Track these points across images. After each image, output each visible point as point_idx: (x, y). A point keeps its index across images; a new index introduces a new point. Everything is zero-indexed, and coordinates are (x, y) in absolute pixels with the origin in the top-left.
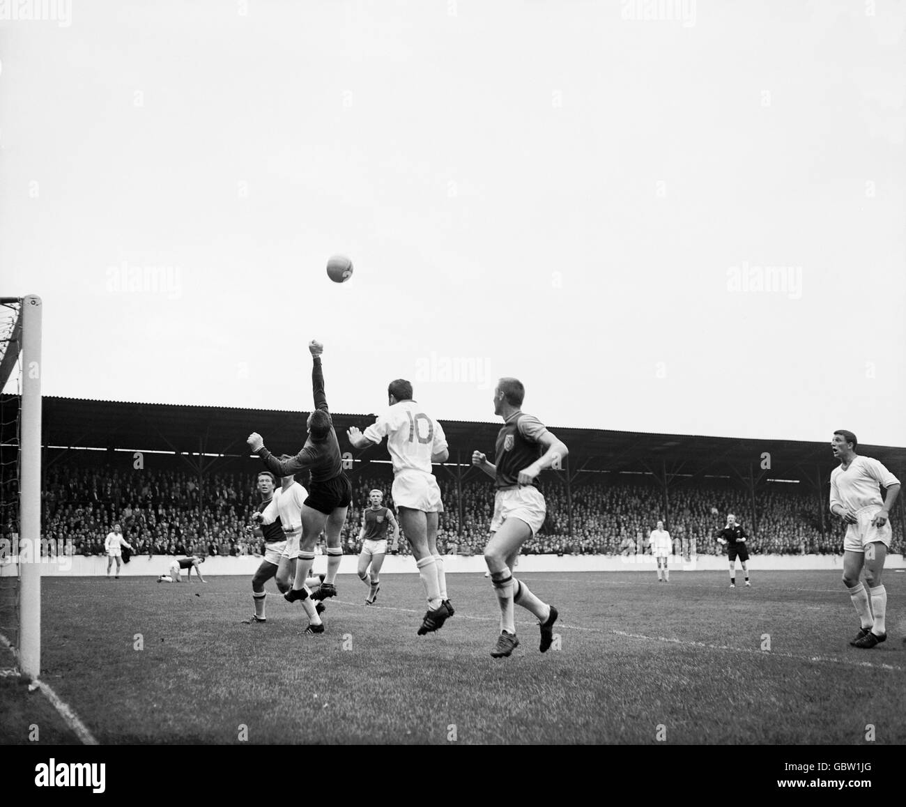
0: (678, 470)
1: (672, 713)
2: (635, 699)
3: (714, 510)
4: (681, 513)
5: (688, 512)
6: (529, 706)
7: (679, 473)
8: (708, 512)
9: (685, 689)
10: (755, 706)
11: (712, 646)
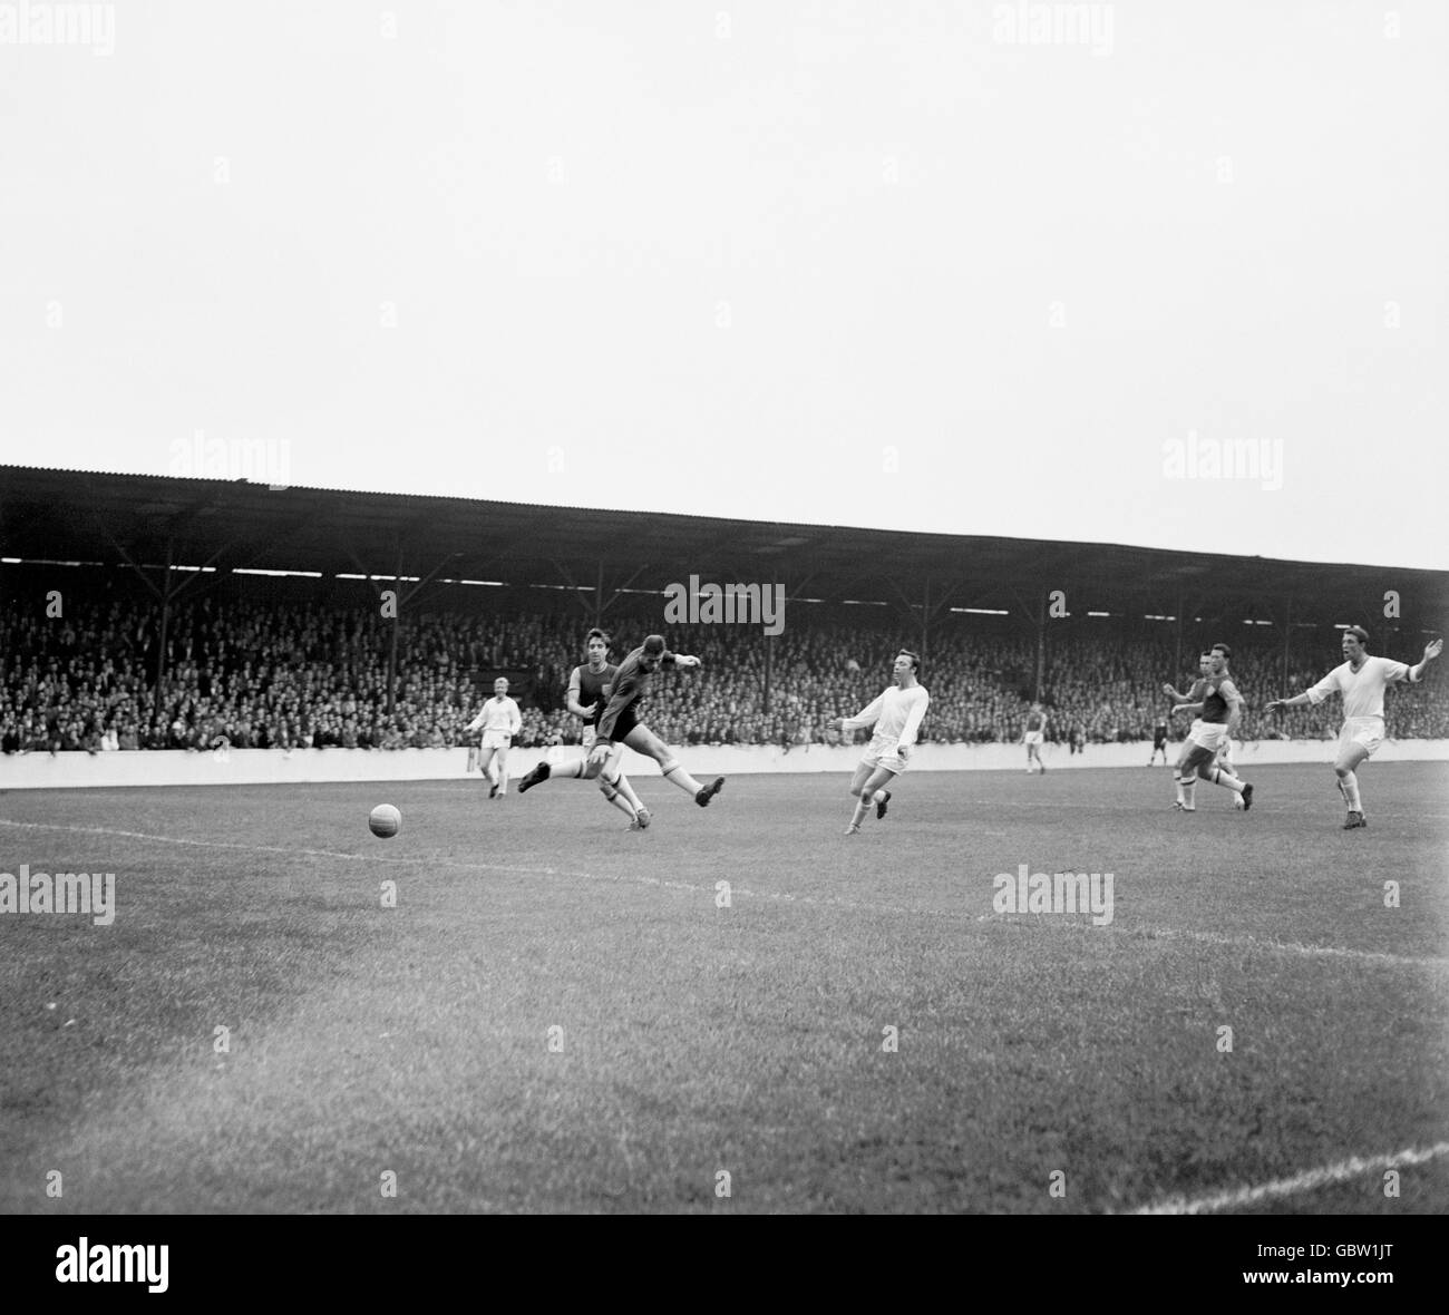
0: (797, 592)
1: (714, 1016)
2: (653, 994)
3: (853, 665)
4: (793, 669)
5: (802, 667)
6: (456, 1012)
7: (796, 597)
8: (842, 669)
9: (744, 974)
10: (863, 999)
11: (808, 900)
